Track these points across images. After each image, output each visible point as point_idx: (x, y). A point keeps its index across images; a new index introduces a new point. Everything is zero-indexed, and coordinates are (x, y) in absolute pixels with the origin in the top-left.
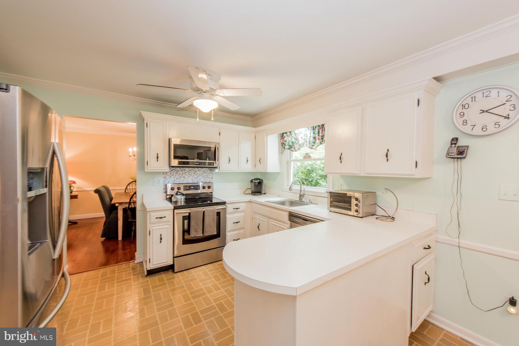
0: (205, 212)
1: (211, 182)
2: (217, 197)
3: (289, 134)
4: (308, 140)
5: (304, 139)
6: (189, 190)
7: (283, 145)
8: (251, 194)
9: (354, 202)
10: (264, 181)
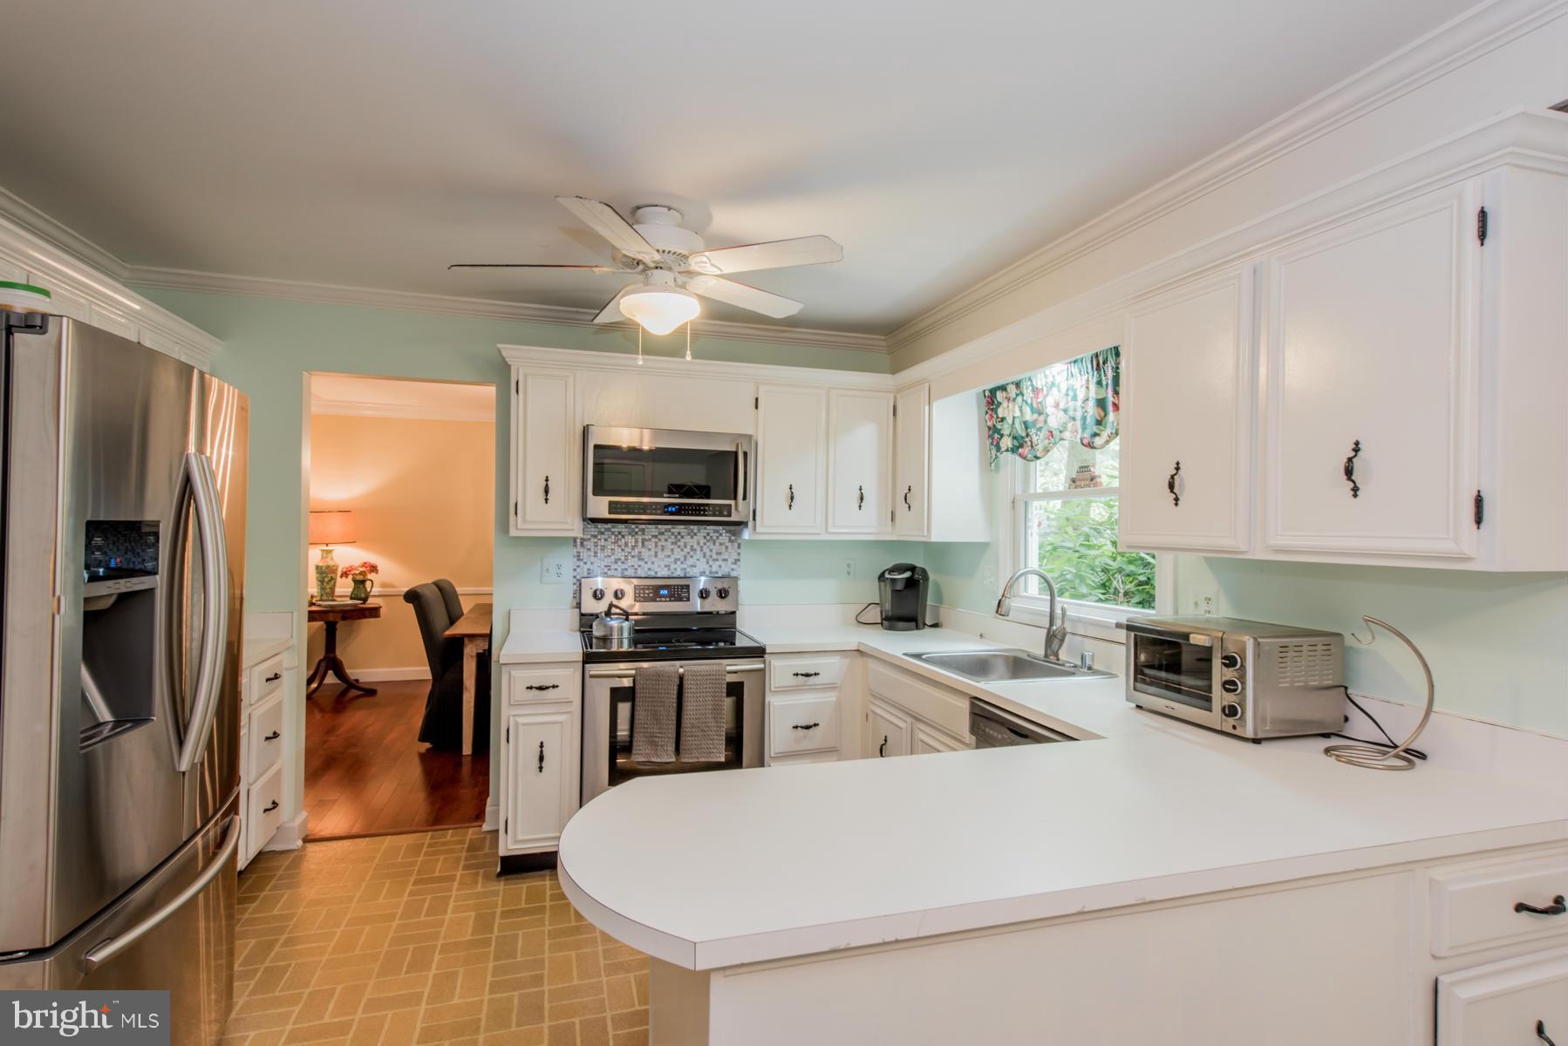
0: (686, 678)
1: (733, 574)
2: (750, 629)
3: (1012, 390)
4: (1079, 415)
5: (1065, 411)
6: (653, 600)
7: (994, 434)
8: (882, 624)
9: (1219, 673)
10: (932, 577)
